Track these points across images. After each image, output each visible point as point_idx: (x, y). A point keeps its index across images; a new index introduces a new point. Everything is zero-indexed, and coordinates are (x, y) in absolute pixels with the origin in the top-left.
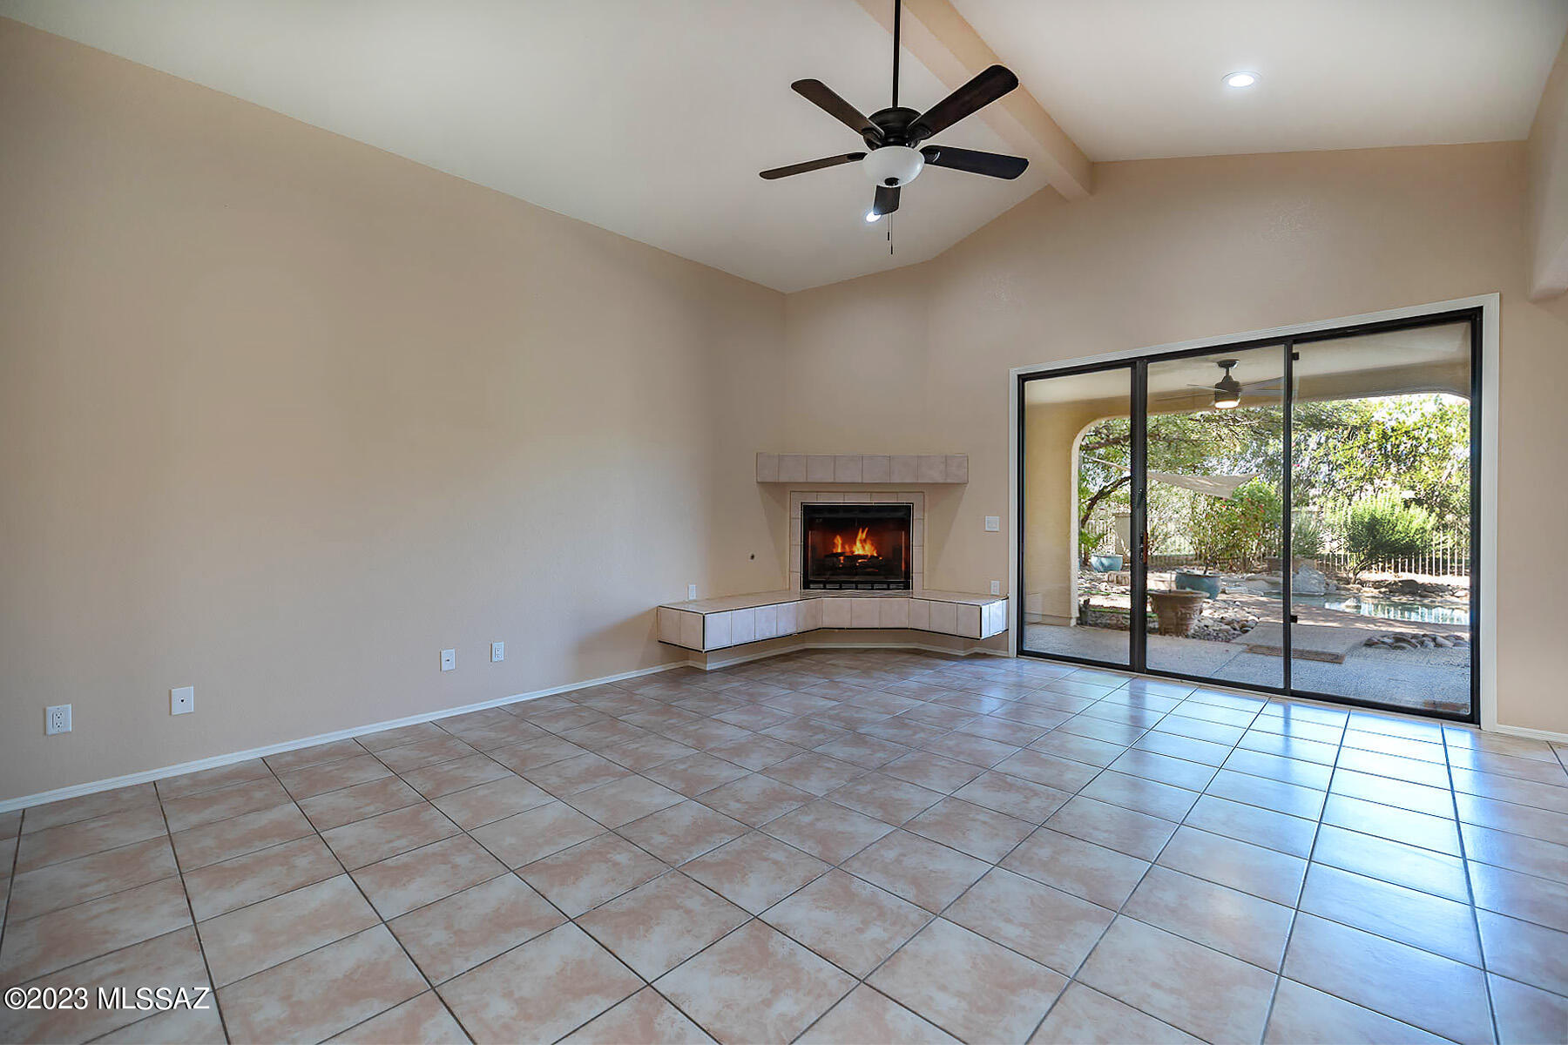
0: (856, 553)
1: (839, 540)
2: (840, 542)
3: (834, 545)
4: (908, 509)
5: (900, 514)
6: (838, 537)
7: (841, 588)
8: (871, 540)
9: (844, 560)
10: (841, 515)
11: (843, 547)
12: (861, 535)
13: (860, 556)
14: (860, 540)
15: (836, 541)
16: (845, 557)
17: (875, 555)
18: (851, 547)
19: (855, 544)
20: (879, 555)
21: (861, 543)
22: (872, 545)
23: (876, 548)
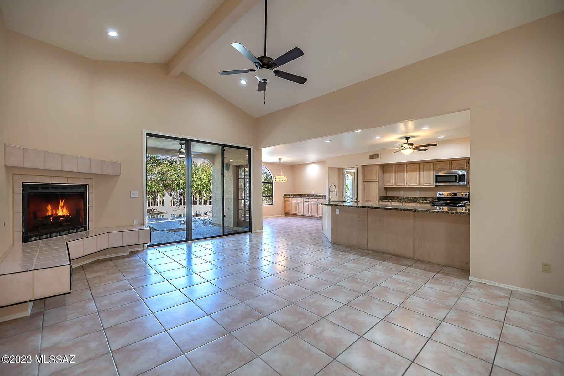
0: (59, 214)
1: (49, 208)
2: (50, 208)
3: (47, 211)
4: (86, 187)
5: (82, 190)
6: (49, 205)
7: (50, 237)
8: (66, 207)
9: (52, 219)
10: (50, 191)
11: (52, 212)
12: (61, 204)
13: (61, 216)
14: (61, 207)
15: (48, 208)
16: (53, 217)
17: (68, 215)
18: (56, 211)
19: (58, 209)
20: (70, 215)
21: (61, 208)
22: (67, 209)
23: (69, 211)
